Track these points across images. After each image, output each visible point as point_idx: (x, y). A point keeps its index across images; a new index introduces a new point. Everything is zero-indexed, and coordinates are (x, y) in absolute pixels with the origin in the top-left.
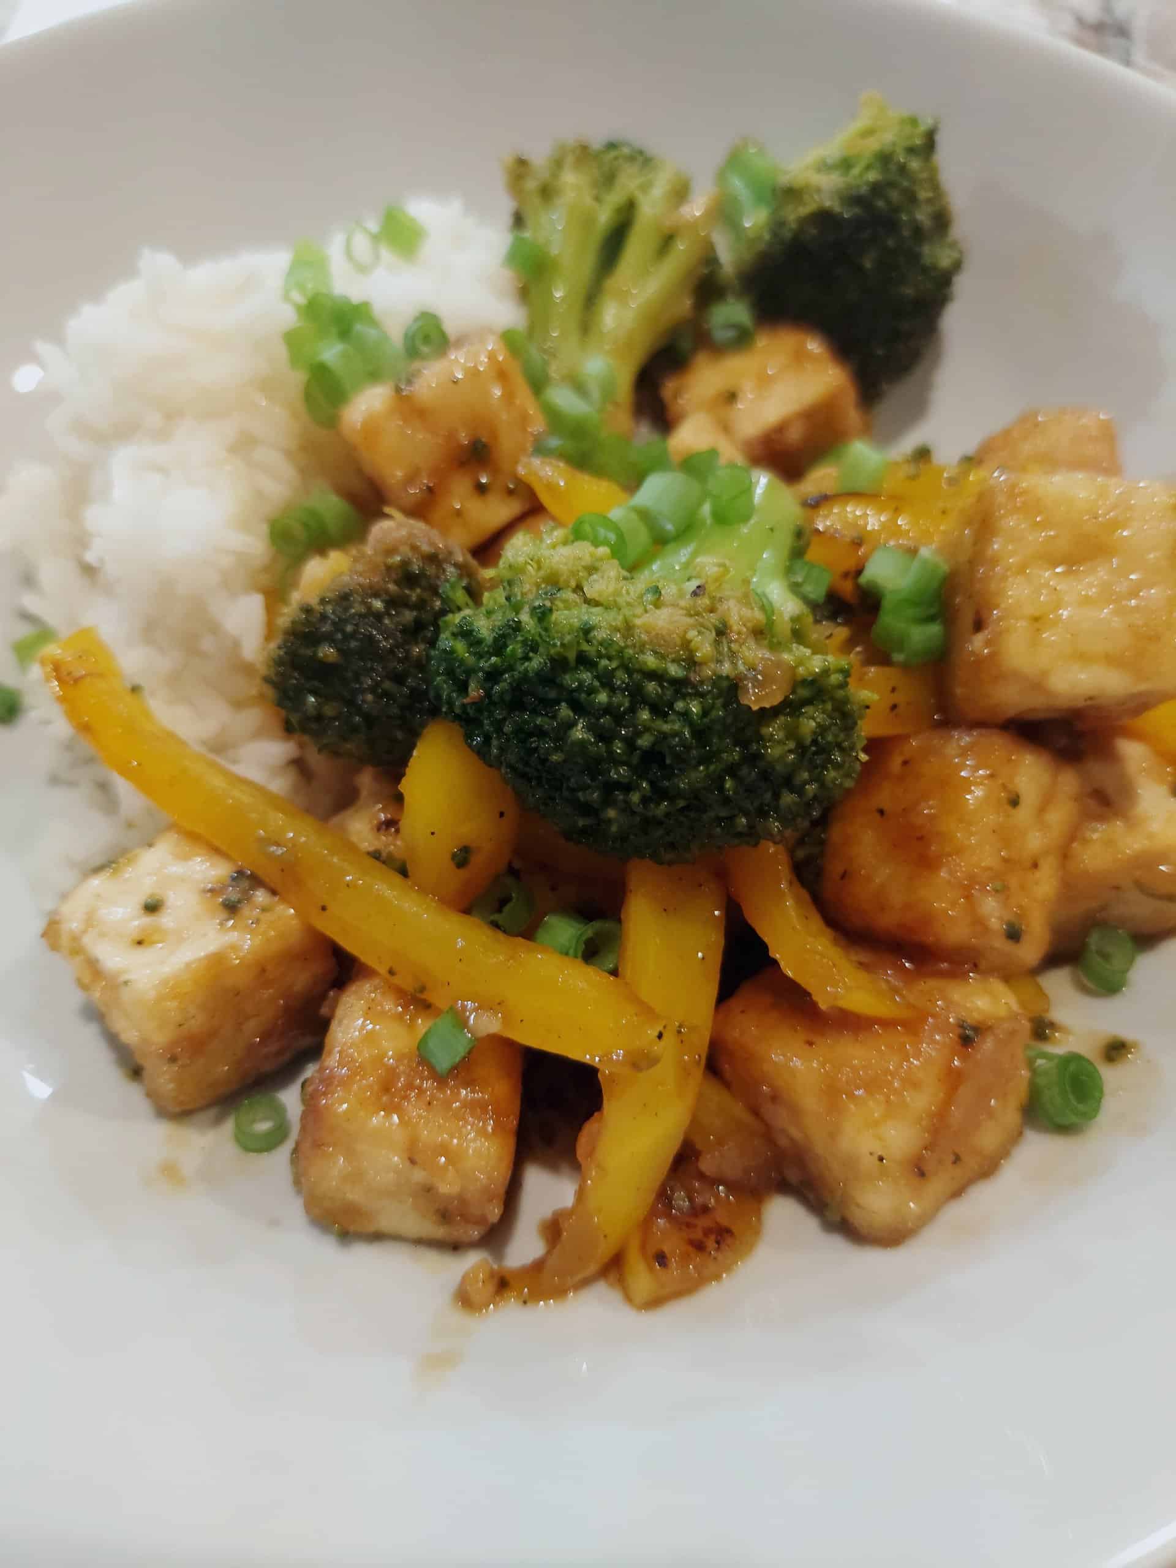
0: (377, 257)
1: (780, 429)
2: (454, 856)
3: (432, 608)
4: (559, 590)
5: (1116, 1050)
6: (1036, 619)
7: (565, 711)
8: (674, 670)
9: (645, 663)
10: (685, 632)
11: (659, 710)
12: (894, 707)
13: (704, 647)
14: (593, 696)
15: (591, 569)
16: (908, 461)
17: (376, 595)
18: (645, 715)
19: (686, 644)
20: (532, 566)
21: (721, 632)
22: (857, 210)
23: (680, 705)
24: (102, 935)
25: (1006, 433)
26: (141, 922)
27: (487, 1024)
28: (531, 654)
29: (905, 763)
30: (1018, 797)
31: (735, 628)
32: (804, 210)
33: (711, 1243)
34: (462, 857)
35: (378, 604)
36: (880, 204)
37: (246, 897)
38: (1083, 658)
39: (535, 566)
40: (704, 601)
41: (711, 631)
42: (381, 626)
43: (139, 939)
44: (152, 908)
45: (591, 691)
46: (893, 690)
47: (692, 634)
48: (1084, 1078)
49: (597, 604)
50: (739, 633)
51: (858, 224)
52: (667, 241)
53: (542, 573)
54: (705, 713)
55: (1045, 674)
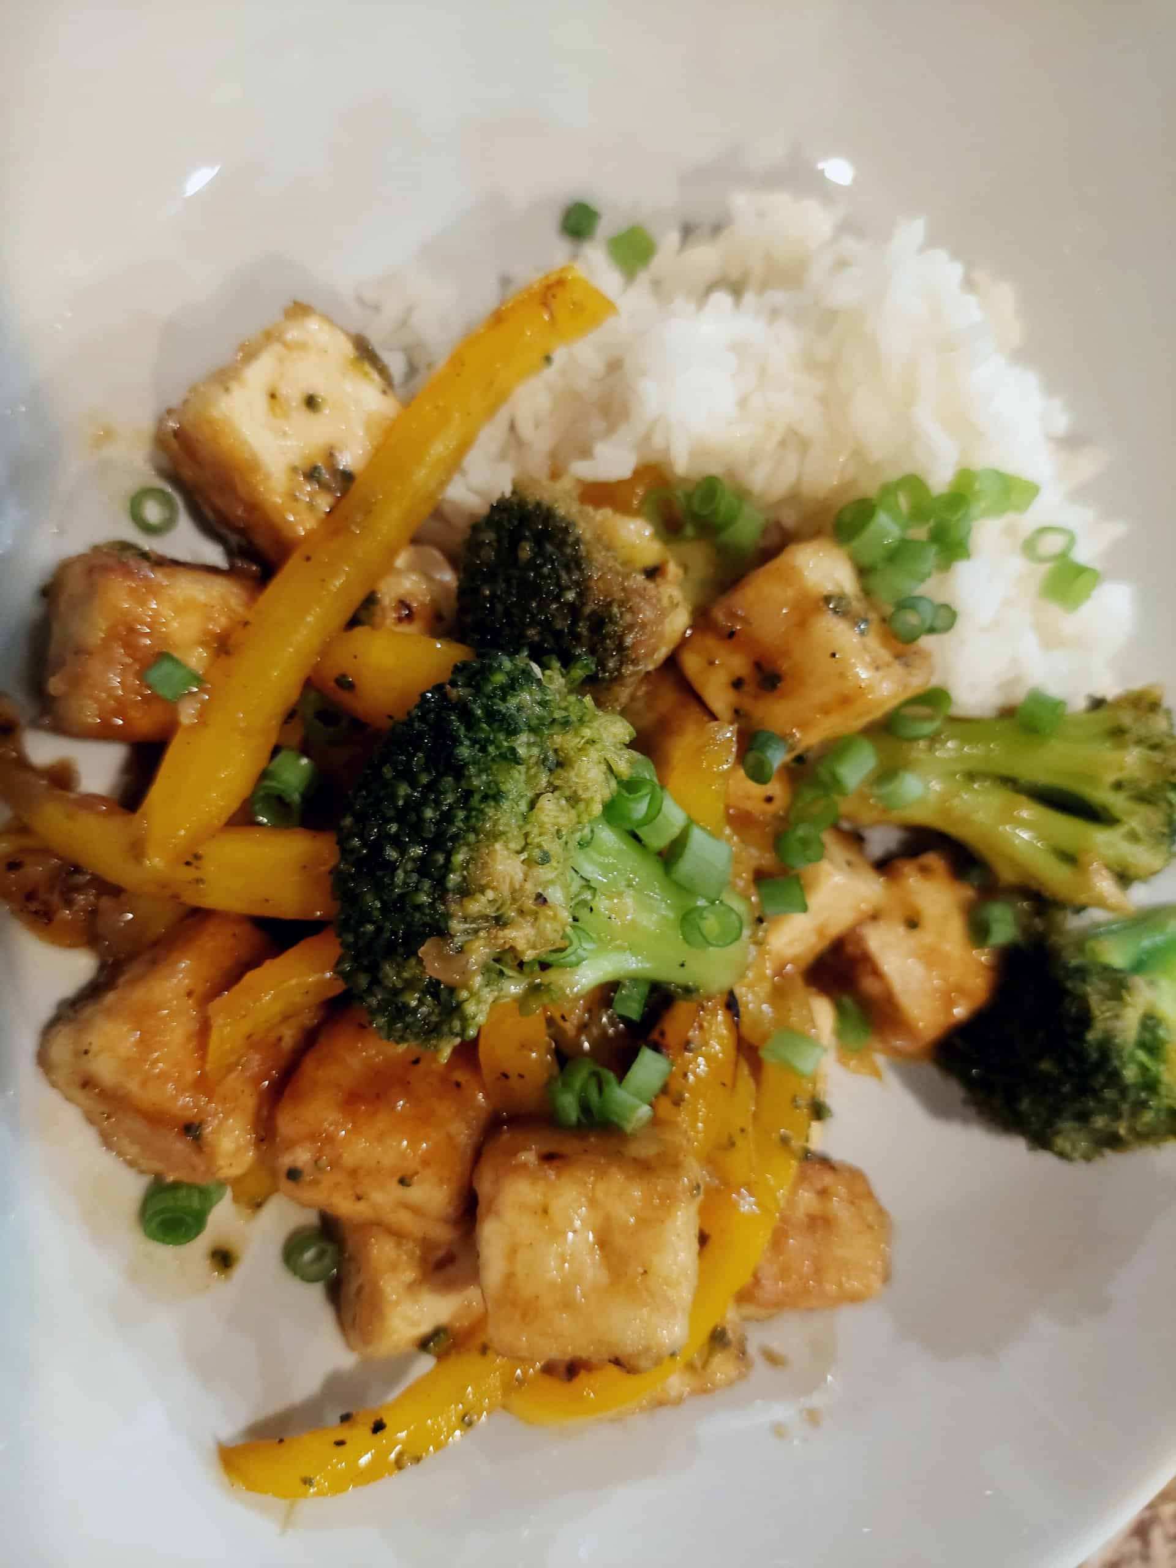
0: (1042, 560)
1: (876, 973)
2: (344, 676)
3: (575, 647)
4: (550, 770)
5: (223, 1259)
6: (545, 1211)
7: (424, 779)
8: (453, 878)
9: (458, 853)
10: (493, 888)
11: (423, 867)
12: (505, 1076)
13: (478, 905)
14: (433, 805)
15: (573, 800)
16: (813, 1097)
17: (580, 595)
18: (417, 851)
19: (482, 890)
20: (579, 742)
21: (500, 921)
22: (1095, 1056)
23: (427, 884)
24: (281, 360)
25: (869, 1195)
26: (293, 394)
27: (188, 714)
28: (477, 746)
29: (458, 1085)
30: (409, 1185)
31: (501, 934)
32: (1094, 1000)
33: (34, 906)
34: (345, 684)
35: (570, 596)
36: (1101, 1079)
37: (324, 487)
38: (512, 1252)
39: (579, 746)
40: (529, 904)
41: (495, 912)
42: (551, 600)
43: (278, 395)
44: (311, 403)
45: (437, 803)
46: (521, 1076)
47: (490, 894)
48: (184, 1229)
49: (532, 805)
50: (496, 938)
51: (1080, 1056)
52: (1069, 858)
53: (572, 753)
54: (418, 908)
55: (498, 1214)
